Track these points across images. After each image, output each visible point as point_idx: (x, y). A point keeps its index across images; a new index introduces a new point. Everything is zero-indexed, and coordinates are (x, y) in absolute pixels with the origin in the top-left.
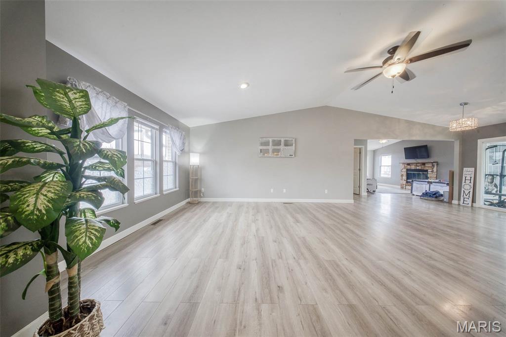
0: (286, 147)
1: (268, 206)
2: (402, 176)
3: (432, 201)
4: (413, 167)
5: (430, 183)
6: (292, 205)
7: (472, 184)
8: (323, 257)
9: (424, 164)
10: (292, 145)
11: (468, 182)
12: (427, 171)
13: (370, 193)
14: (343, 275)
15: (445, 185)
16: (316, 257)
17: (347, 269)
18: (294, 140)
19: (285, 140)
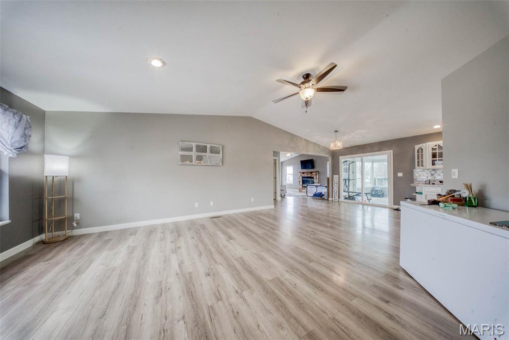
0: (213, 155)
1: (192, 225)
2: (300, 182)
3: (319, 199)
4: (306, 175)
5: (317, 186)
6: (221, 218)
7: (338, 186)
8: (267, 277)
9: (311, 173)
10: (219, 153)
11: (336, 184)
12: (313, 178)
13: (283, 197)
14: (290, 294)
15: (325, 187)
16: (259, 280)
17: (291, 284)
18: (221, 147)
19: (211, 147)
